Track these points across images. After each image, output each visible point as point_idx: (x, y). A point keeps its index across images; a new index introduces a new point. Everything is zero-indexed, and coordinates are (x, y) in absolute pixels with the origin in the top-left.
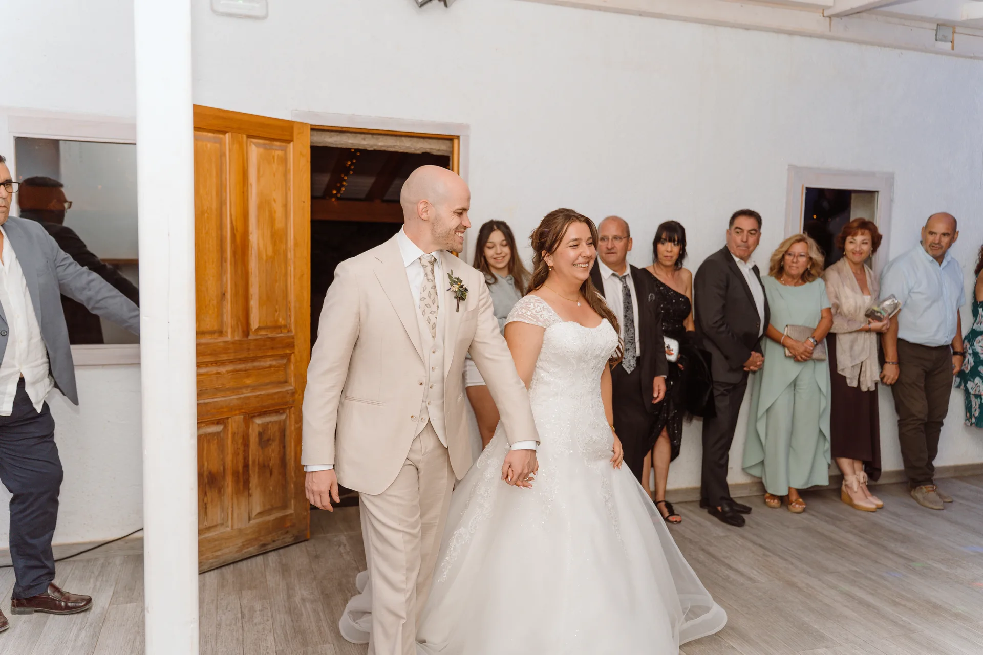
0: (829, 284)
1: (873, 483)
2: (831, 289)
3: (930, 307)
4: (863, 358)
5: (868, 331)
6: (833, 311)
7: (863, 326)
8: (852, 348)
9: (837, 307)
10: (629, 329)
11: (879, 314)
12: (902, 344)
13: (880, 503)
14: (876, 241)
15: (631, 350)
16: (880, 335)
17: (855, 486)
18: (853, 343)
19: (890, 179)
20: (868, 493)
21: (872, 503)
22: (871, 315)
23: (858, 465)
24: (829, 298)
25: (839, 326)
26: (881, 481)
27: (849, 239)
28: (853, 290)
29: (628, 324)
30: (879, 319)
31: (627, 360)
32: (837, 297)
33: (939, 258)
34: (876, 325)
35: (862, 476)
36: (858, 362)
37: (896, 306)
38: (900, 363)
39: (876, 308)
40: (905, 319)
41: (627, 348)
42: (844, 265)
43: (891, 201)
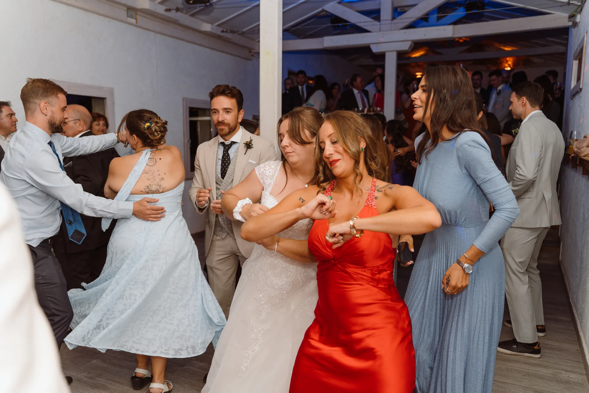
19: (112, 91)
27: (95, 123)
43: (114, 103)
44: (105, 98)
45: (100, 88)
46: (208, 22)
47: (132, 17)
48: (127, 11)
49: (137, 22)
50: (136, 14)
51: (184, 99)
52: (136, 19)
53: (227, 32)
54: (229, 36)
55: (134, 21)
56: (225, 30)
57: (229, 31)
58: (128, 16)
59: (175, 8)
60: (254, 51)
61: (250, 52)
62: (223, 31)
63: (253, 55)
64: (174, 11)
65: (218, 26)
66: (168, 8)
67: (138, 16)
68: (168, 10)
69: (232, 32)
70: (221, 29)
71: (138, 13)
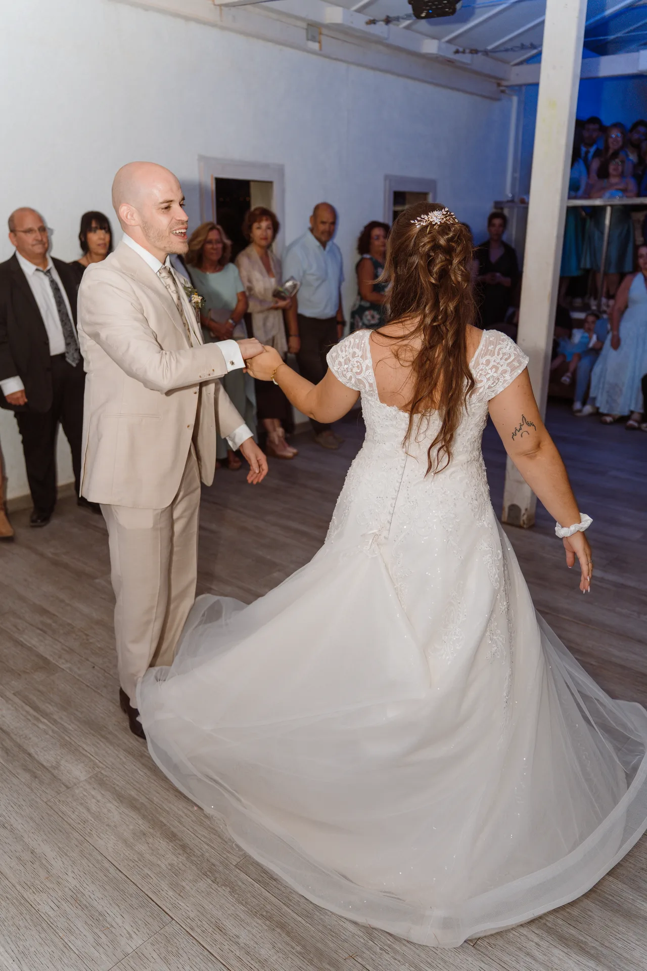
0: (242, 269)
1: (288, 435)
2: (244, 273)
3: (318, 287)
4: (273, 333)
5: (276, 309)
6: (247, 293)
7: (272, 305)
8: (264, 324)
9: (250, 289)
10: (66, 324)
11: (283, 294)
12: (301, 318)
13: (295, 451)
14: (275, 227)
15: (72, 344)
16: (285, 311)
17: (277, 441)
18: (265, 320)
19: (281, 170)
20: (286, 445)
21: (290, 452)
22: (277, 295)
23: (276, 422)
24: (243, 283)
25: (253, 307)
26: (296, 432)
27: (256, 225)
28: (262, 274)
29: (64, 319)
30: (284, 299)
31: (70, 354)
32: (250, 281)
33: (324, 244)
34: (282, 303)
35: (280, 431)
36: (270, 337)
37: (295, 286)
38: (301, 336)
39: (280, 289)
40: (303, 296)
41: (68, 342)
42: (253, 251)
43: (283, 191)
44: (271, 183)
45: (265, 166)
46: (434, 38)
47: (313, 39)
48: (307, 29)
49: (321, 49)
50: (321, 34)
51: (387, 177)
52: (319, 42)
53: (464, 52)
54: (466, 58)
55: (315, 46)
56: (461, 49)
57: (467, 51)
58: (308, 40)
59: (384, 17)
60: (505, 83)
61: (499, 85)
62: (457, 52)
63: (503, 92)
64: (382, 23)
65: (449, 42)
66: (372, 18)
67: (324, 39)
68: (373, 22)
69: (474, 52)
70: (453, 48)
71: (325, 31)
